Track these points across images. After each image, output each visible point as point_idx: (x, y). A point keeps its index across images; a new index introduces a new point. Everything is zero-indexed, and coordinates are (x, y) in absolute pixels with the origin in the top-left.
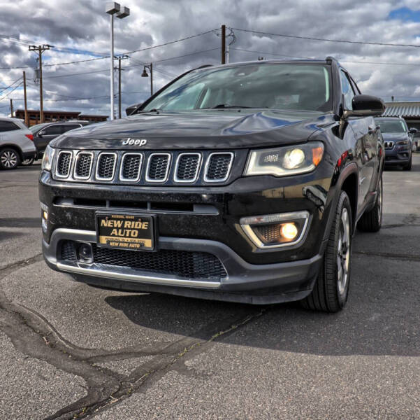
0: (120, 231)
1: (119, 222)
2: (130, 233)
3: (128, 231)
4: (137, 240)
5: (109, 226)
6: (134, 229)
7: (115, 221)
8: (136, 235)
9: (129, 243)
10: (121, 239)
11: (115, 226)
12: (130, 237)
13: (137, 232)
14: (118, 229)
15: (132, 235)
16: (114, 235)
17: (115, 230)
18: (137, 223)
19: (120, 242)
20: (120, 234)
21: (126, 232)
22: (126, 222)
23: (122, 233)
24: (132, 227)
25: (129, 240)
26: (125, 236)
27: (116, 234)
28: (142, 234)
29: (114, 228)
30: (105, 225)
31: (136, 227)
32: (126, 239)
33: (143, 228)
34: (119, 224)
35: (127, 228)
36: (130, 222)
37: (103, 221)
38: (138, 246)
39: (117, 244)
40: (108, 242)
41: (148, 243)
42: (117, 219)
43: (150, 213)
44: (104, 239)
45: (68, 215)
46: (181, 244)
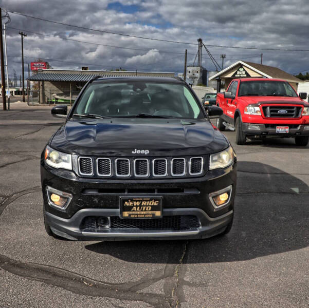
0: (138, 208)
1: (138, 202)
2: (146, 208)
3: (144, 208)
4: (150, 212)
5: (130, 205)
6: (148, 206)
7: (135, 202)
8: (150, 209)
9: (145, 215)
10: (139, 213)
11: (135, 205)
12: (145, 210)
13: (150, 208)
14: (137, 206)
15: (147, 209)
16: (134, 211)
17: (135, 208)
18: (151, 202)
19: (138, 215)
20: (138, 210)
21: (143, 208)
22: (143, 203)
23: (140, 209)
24: (147, 205)
25: (145, 213)
26: (142, 211)
27: (136, 210)
28: (154, 208)
29: (134, 206)
30: (128, 205)
31: (150, 204)
32: (142, 213)
33: (155, 204)
34: (138, 204)
35: (144, 206)
36: (146, 202)
37: (126, 203)
38: (151, 216)
39: (136, 216)
40: (130, 215)
41: (158, 214)
42: (136, 201)
43: (157, 195)
44: (126, 214)
45: (96, 200)
46: (178, 212)
